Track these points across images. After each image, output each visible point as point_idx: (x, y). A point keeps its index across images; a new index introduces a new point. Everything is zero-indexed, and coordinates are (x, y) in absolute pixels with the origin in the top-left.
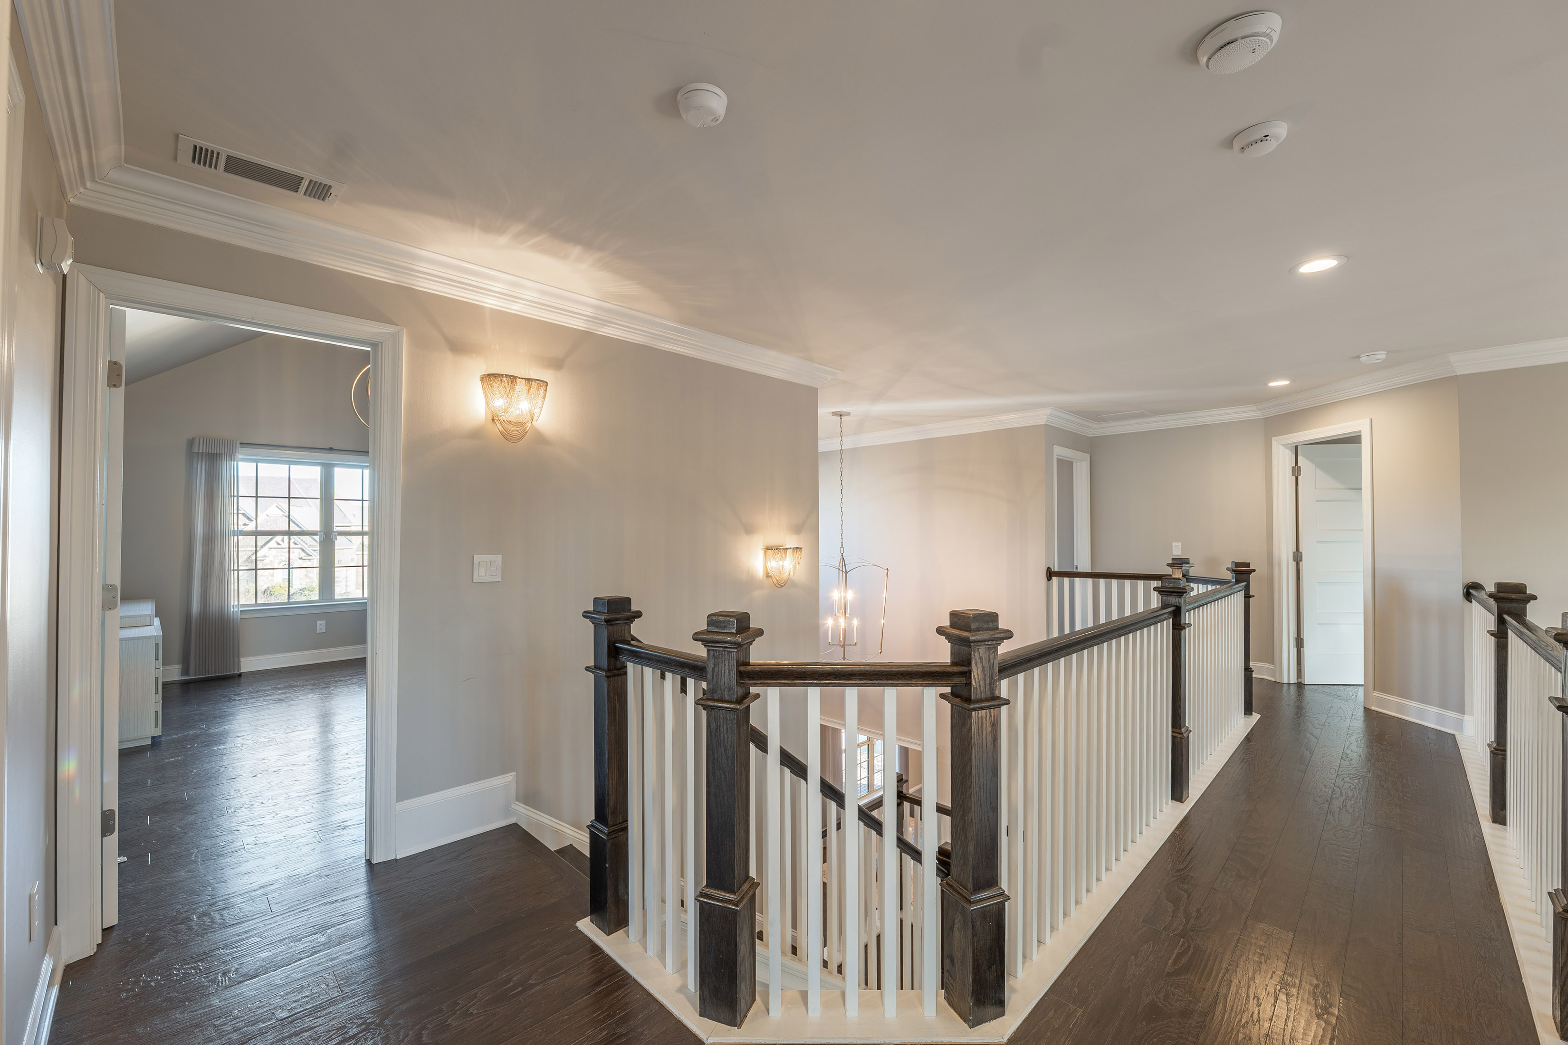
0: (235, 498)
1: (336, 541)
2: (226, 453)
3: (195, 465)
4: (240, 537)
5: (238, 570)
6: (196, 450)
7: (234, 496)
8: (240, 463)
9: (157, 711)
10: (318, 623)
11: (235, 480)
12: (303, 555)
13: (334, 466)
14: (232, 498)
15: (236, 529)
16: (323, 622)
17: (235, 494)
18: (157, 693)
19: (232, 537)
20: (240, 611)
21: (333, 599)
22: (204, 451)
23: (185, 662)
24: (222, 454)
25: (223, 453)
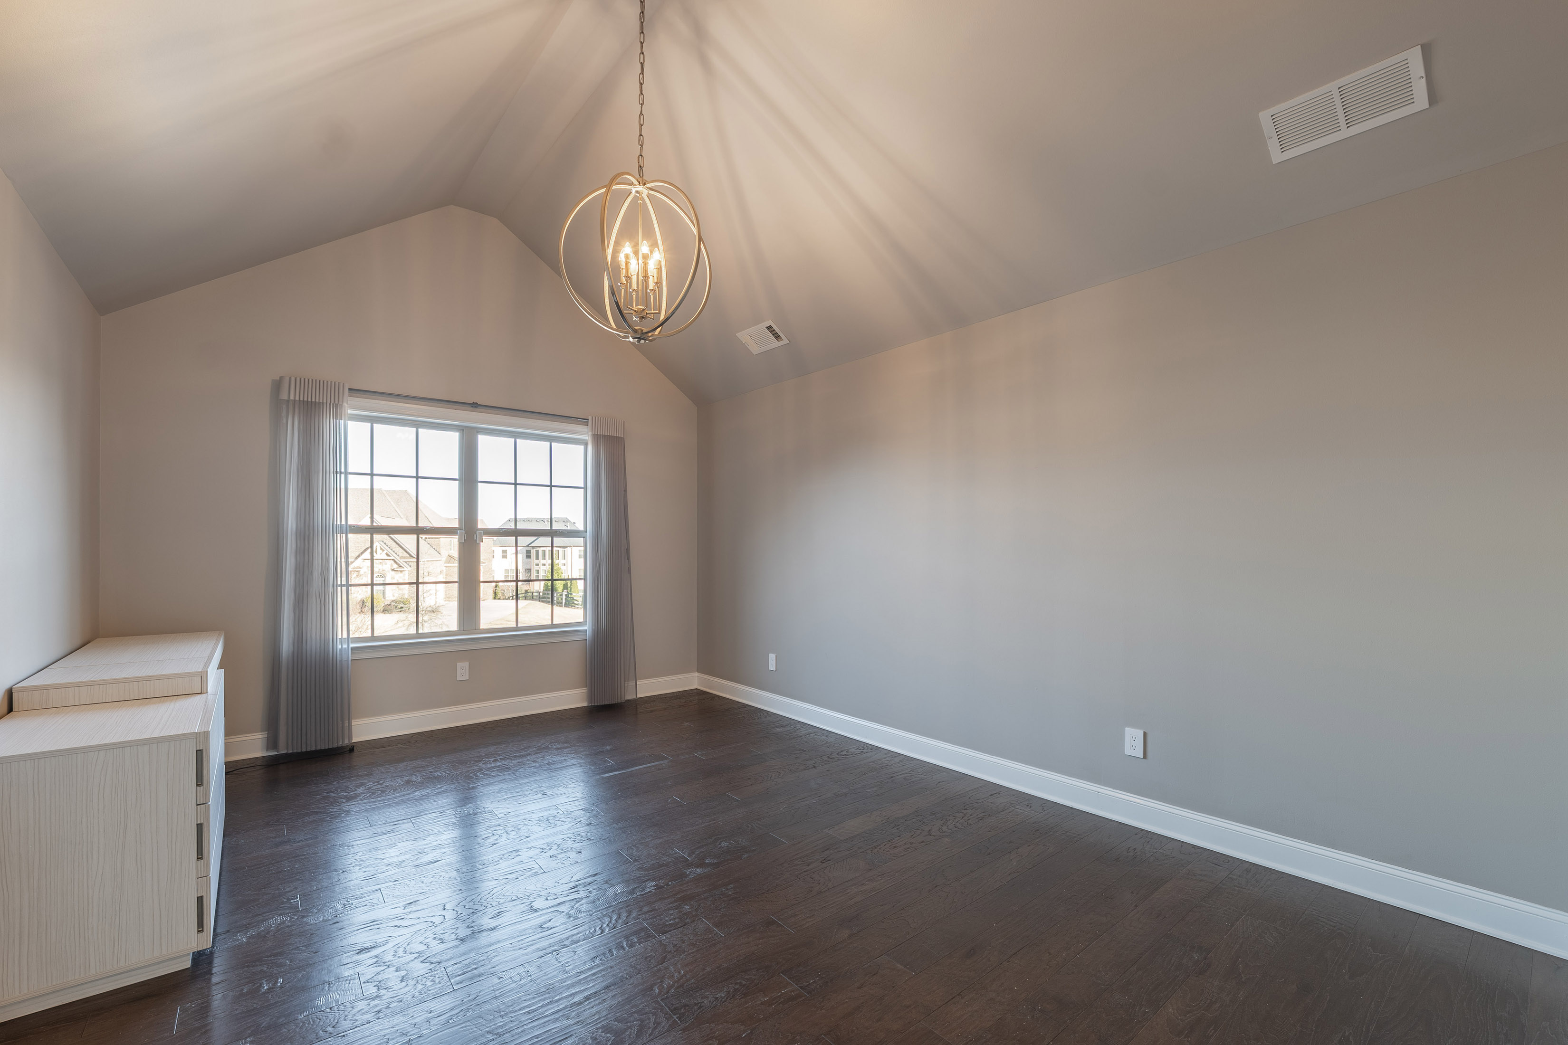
0: (343, 476)
1: (481, 543)
2: (329, 402)
3: (284, 421)
4: (350, 536)
5: (348, 585)
6: (284, 397)
7: (341, 473)
8: (350, 424)
9: (202, 897)
10: (460, 665)
11: (340, 451)
12: (395, 566)
13: (478, 432)
14: (338, 475)
15: (343, 523)
16: (466, 665)
17: (343, 470)
18: (202, 858)
19: (339, 535)
20: (351, 648)
21: (477, 630)
22: (297, 398)
23: (272, 726)
24: (323, 402)
25: (325, 401)
